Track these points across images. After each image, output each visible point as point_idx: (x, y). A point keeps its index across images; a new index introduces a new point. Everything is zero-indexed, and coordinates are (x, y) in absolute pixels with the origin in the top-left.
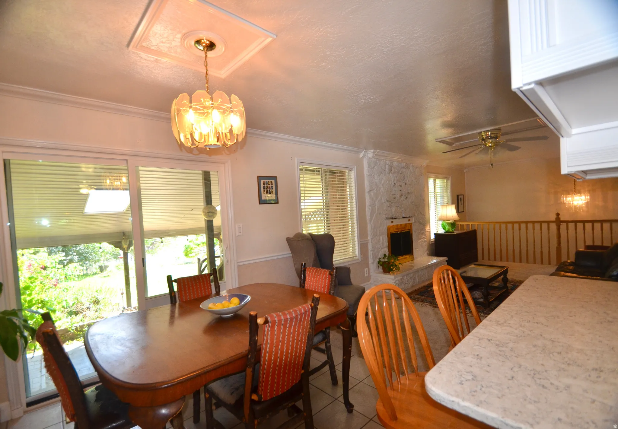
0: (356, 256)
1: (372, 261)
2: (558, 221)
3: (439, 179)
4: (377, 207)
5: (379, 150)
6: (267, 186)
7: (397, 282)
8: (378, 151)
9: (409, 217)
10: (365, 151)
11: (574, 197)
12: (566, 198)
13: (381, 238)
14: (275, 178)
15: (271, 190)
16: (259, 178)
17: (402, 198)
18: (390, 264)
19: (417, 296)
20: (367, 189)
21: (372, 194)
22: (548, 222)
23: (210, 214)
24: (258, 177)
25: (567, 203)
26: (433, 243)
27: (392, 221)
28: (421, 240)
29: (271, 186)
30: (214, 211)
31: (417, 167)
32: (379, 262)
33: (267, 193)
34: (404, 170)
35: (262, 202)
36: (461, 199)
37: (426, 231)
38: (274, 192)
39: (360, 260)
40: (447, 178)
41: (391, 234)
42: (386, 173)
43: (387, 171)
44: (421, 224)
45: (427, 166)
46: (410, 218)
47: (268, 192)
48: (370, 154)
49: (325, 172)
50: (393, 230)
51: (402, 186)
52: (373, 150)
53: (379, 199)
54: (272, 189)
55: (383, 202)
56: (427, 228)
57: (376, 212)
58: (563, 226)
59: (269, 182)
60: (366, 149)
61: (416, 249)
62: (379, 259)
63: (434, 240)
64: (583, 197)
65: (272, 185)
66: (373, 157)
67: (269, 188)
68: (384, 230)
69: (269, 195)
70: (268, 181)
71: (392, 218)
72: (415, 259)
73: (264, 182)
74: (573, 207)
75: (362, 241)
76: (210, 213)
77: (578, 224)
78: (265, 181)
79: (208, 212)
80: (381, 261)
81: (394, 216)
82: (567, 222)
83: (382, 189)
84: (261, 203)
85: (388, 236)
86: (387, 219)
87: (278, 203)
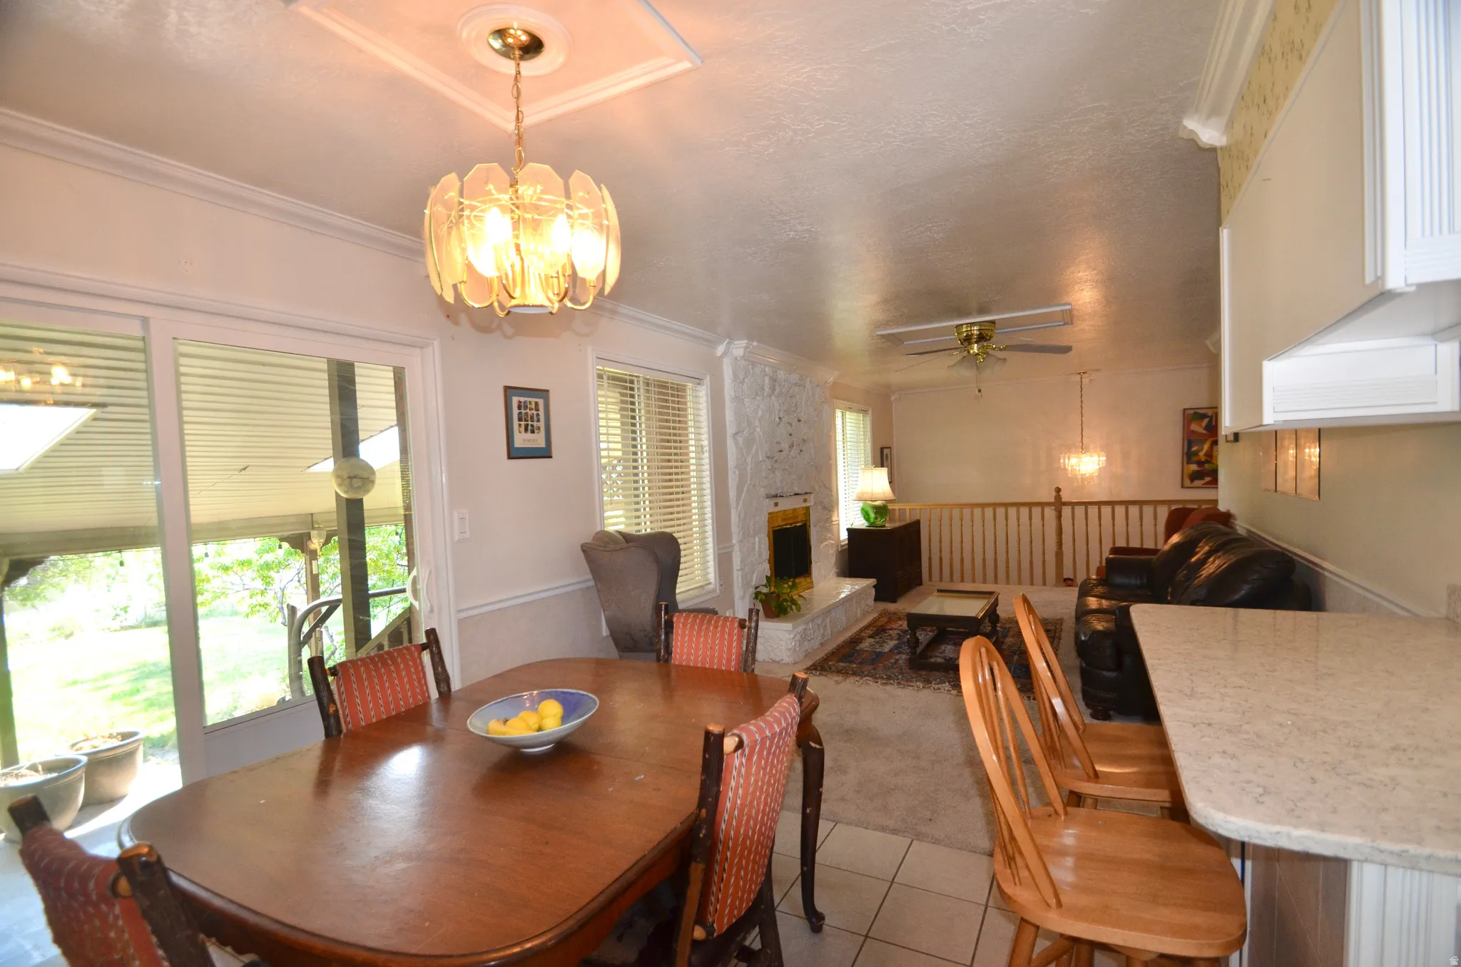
0: (710, 583)
1: (741, 594)
2: (1059, 504)
3: (851, 412)
4: (749, 471)
5: (757, 342)
6: (526, 414)
7: (798, 637)
8: (755, 344)
9: (806, 493)
10: (728, 342)
11: (1081, 458)
12: (1069, 459)
13: (757, 539)
14: (543, 393)
15: (535, 424)
16: (509, 390)
17: (794, 452)
18: (781, 599)
19: (841, 664)
20: (730, 429)
21: (740, 440)
22: (1042, 505)
23: (357, 483)
24: (507, 389)
25: (1070, 469)
26: (846, 549)
27: (776, 501)
28: (824, 544)
29: (535, 413)
30: (366, 475)
31: (818, 386)
32: (757, 595)
33: (526, 430)
34: (796, 389)
35: (514, 453)
36: (887, 455)
37: (834, 523)
38: (543, 429)
39: (718, 591)
40: (864, 412)
41: (775, 532)
42: (766, 394)
43: (767, 390)
44: (825, 508)
45: (835, 384)
46: (806, 497)
47: (529, 428)
48: (739, 348)
49: (648, 384)
50: (779, 523)
51: (793, 424)
52: (746, 341)
53: (753, 452)
54: (538, 421)
55: (761, 459)
56: (834, 518)
57: (749, 482)
58: (1066, 511)
59: (530, 402)
60: (731, 337)
61: (816, 563)
62: (756, 588)
63: (847, 542)
64: (1096, 458)
65: (538, 410)
66: (744, 356)
67: (532, 418)
68: (763, 520)
69: (529, 435)
70: (528, 399)
71: (776, 496)
72: (815, 585)
73: (520, 402)
74: (1079, 477)
75: (723, 548)
76: (354, 480)
77: (1090, 508)
78: (522, 399)
79: (349, 477)
80: (760, 592)
81: (779, 492)
82: (1073, 504)
83: (759, 430)
84: (513, 455)
85: (768, 536)
86: (767, 498)
87: (551, 457)
